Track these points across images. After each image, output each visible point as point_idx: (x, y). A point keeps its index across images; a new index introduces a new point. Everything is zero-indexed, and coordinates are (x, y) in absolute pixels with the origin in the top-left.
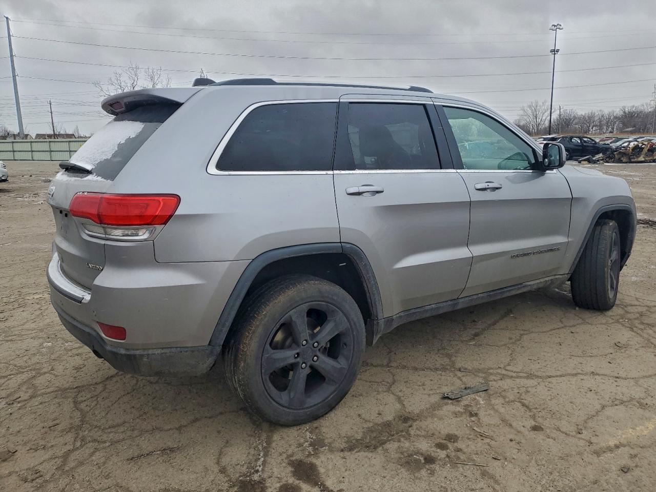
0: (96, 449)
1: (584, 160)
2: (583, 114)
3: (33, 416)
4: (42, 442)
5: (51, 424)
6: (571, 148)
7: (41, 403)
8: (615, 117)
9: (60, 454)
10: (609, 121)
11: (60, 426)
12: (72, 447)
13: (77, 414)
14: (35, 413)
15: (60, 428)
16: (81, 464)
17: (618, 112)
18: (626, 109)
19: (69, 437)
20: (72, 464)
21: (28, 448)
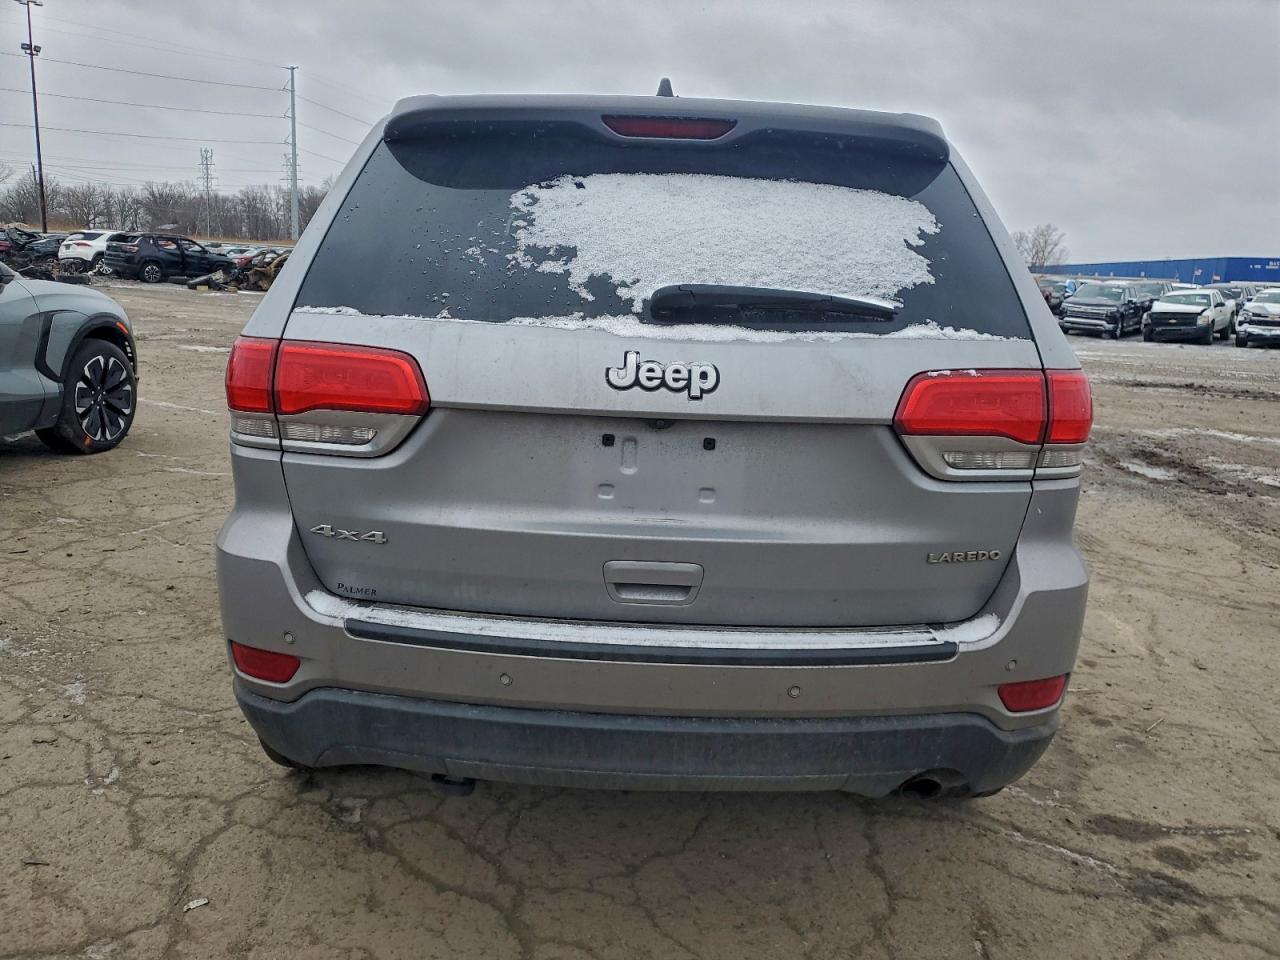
1: (201, 283)
2: (72, 186)
6: (162, 259)
8: (137, 201)
10: (124, 205)
17: (139, 192)
18: (155, 189)
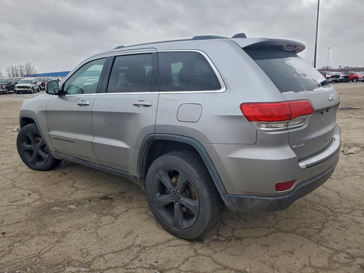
0: (335, 208)
3: (348, 238)
4: (354, 224)
5: (342, 228)
7: (337, 243)
9: (350, 215)
11: (339, 225)
12: (343, 214)
13: (327, 225)
14: (345, 239)
15: (340, 224)
16: (345, 208)
19: (341, 218)
20: (349, 210)
21: (361, 225)
